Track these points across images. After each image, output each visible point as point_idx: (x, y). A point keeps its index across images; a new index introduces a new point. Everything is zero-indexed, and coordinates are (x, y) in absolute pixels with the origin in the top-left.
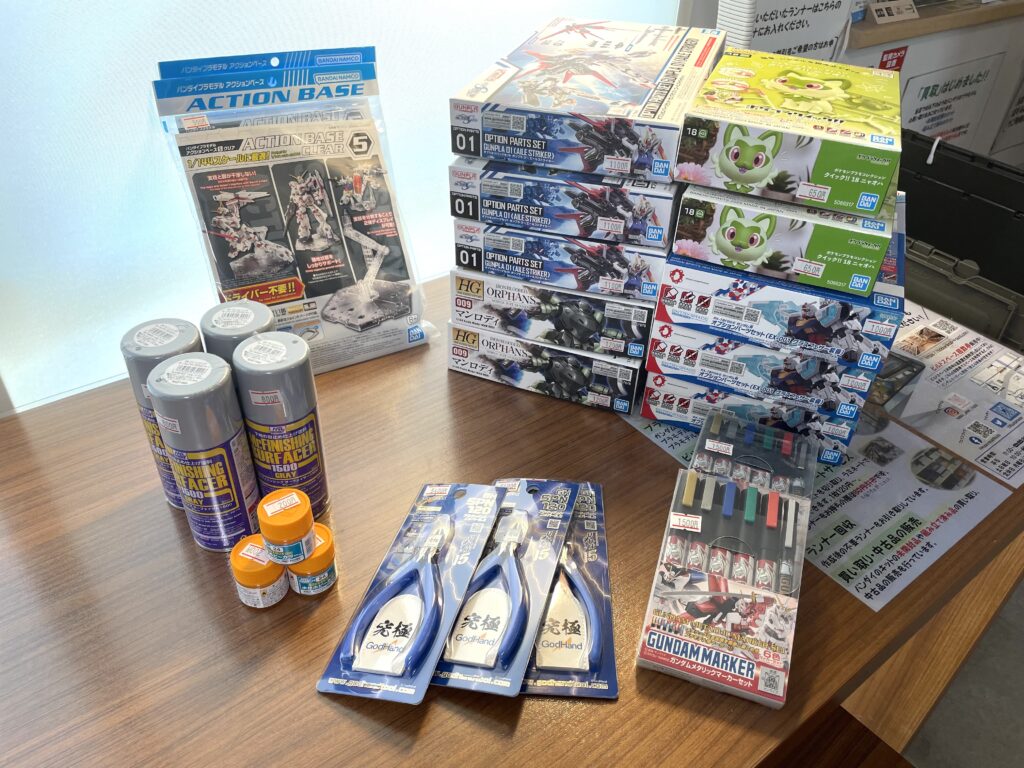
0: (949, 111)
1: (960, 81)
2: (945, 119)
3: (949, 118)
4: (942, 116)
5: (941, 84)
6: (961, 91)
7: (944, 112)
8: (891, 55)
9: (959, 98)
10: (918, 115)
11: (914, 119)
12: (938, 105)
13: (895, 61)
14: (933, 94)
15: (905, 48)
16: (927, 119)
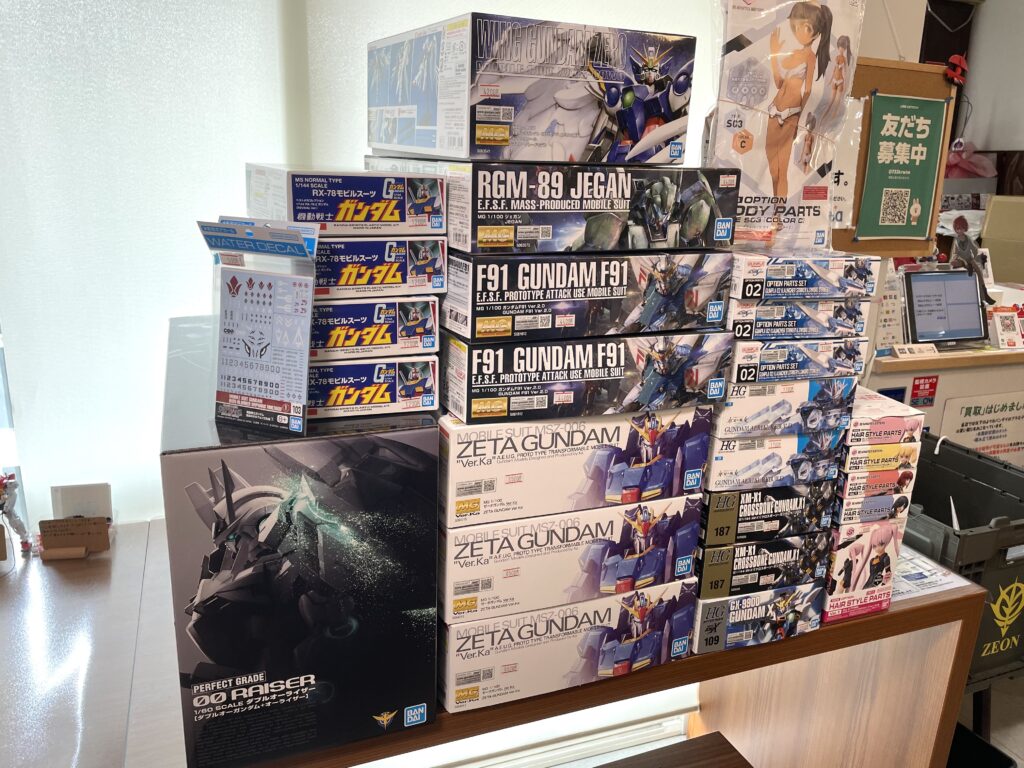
0: (999, 429)
1: (1004, 407)
2: (995, 435)
3: (1002, 434)
4: (994, 432)
5: (984, 407)
6: (1007, 414)
7: (995, 428)
8: (922, 381)
9: (1010, 419)
10: (965, 428)
11: (961, 431)
12: (984, 422)
13: (927, 386)
14: (976, 413)
15: (937, 377)
16: (977, 432)
